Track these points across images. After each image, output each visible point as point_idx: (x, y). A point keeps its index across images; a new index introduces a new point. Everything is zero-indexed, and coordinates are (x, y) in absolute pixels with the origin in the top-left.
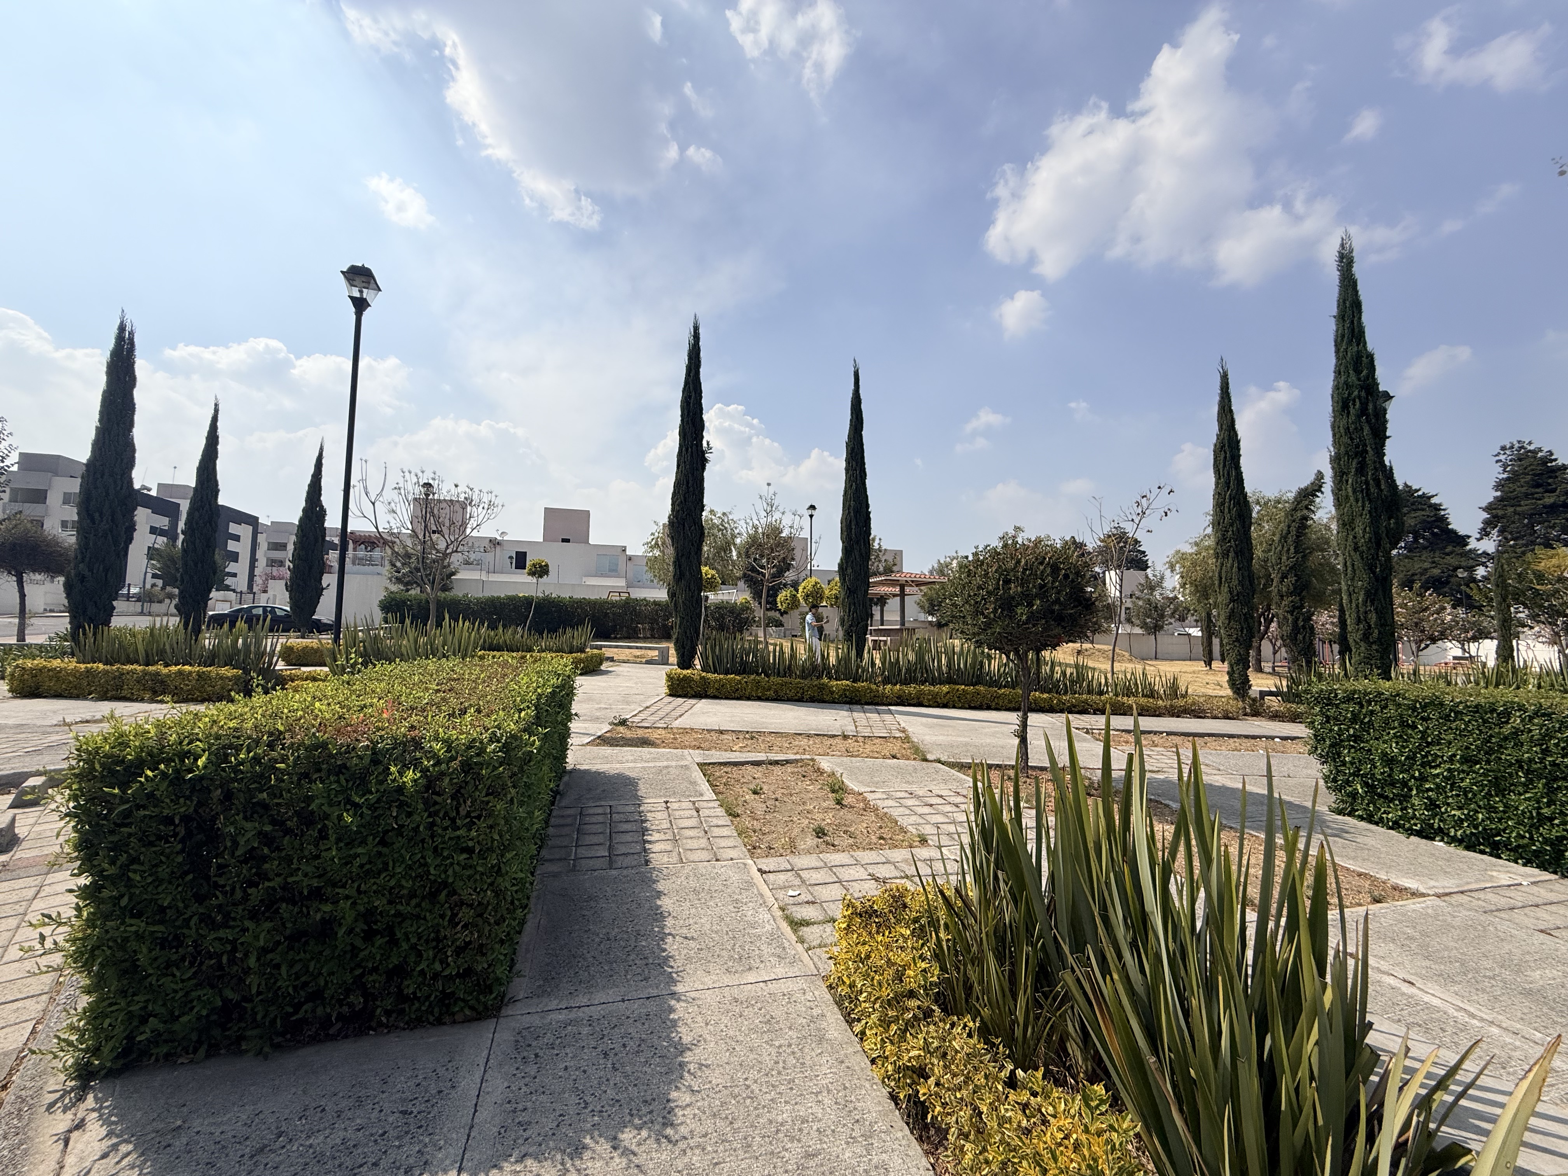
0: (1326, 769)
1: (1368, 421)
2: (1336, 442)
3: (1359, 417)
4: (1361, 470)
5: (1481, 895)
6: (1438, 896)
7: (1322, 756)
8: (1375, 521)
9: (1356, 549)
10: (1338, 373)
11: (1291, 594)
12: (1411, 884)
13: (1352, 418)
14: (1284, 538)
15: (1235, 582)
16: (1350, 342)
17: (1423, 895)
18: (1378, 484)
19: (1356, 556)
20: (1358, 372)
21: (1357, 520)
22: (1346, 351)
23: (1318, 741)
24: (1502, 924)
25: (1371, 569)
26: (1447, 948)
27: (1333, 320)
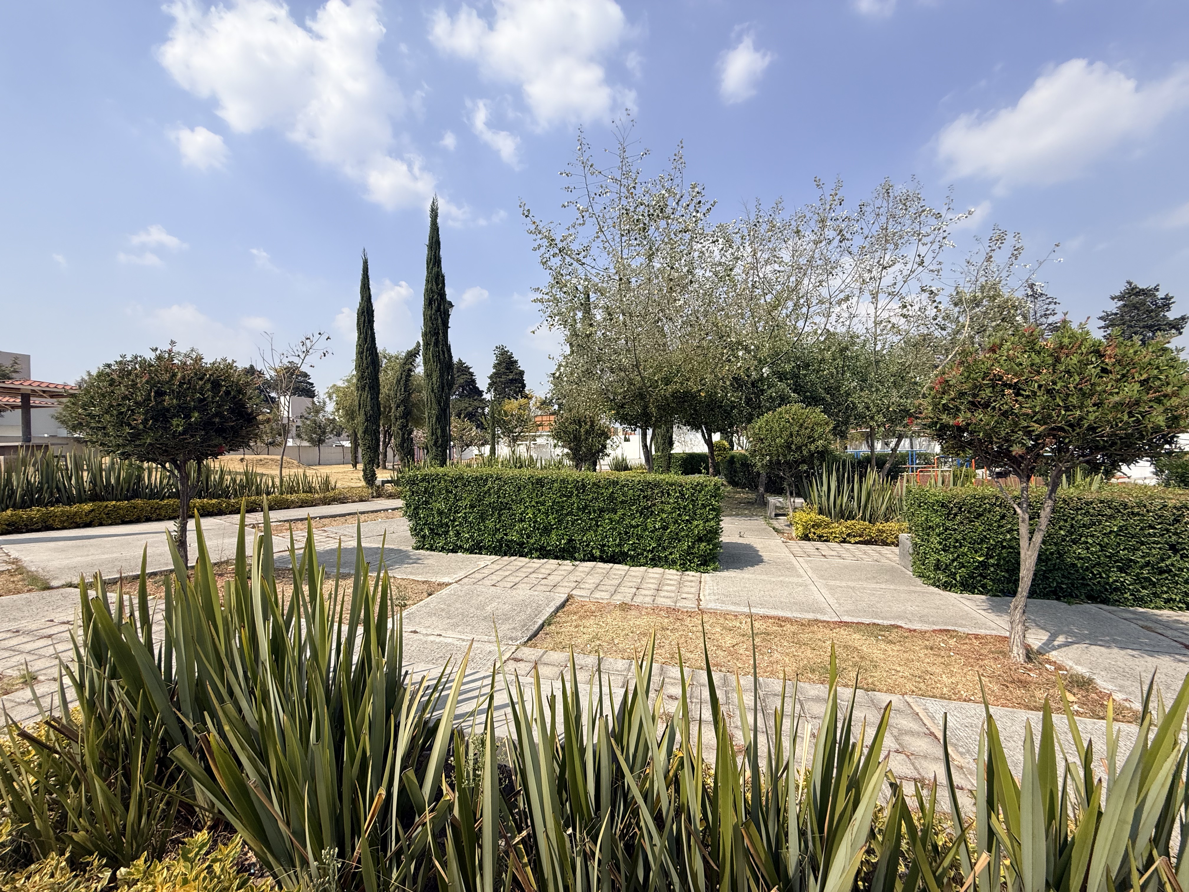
0: (411, 524)
1: (441, 315)
2: (425, 324)
3: (436, 311)
4: (436, 344)
5: (473, 576)
6: (456, 582)
7: (409, 516)
8: (441, 376)
9: (433, 391)
10: (428, 281)
11: (401, 418)
12: (446, 580)
13: (434, 311)
14: (399, 381)
15: (369, 408)
16: (434, 264)
17: (451, 584)
18: (444, 354)
19: (433, 395)
20: (437, 285)
21: (434, 373)
22: (432, 268)
23: (408, 507)
24: (479, 588)
25: (439, 403)
26: (457, 609)
27: (426, 248)
